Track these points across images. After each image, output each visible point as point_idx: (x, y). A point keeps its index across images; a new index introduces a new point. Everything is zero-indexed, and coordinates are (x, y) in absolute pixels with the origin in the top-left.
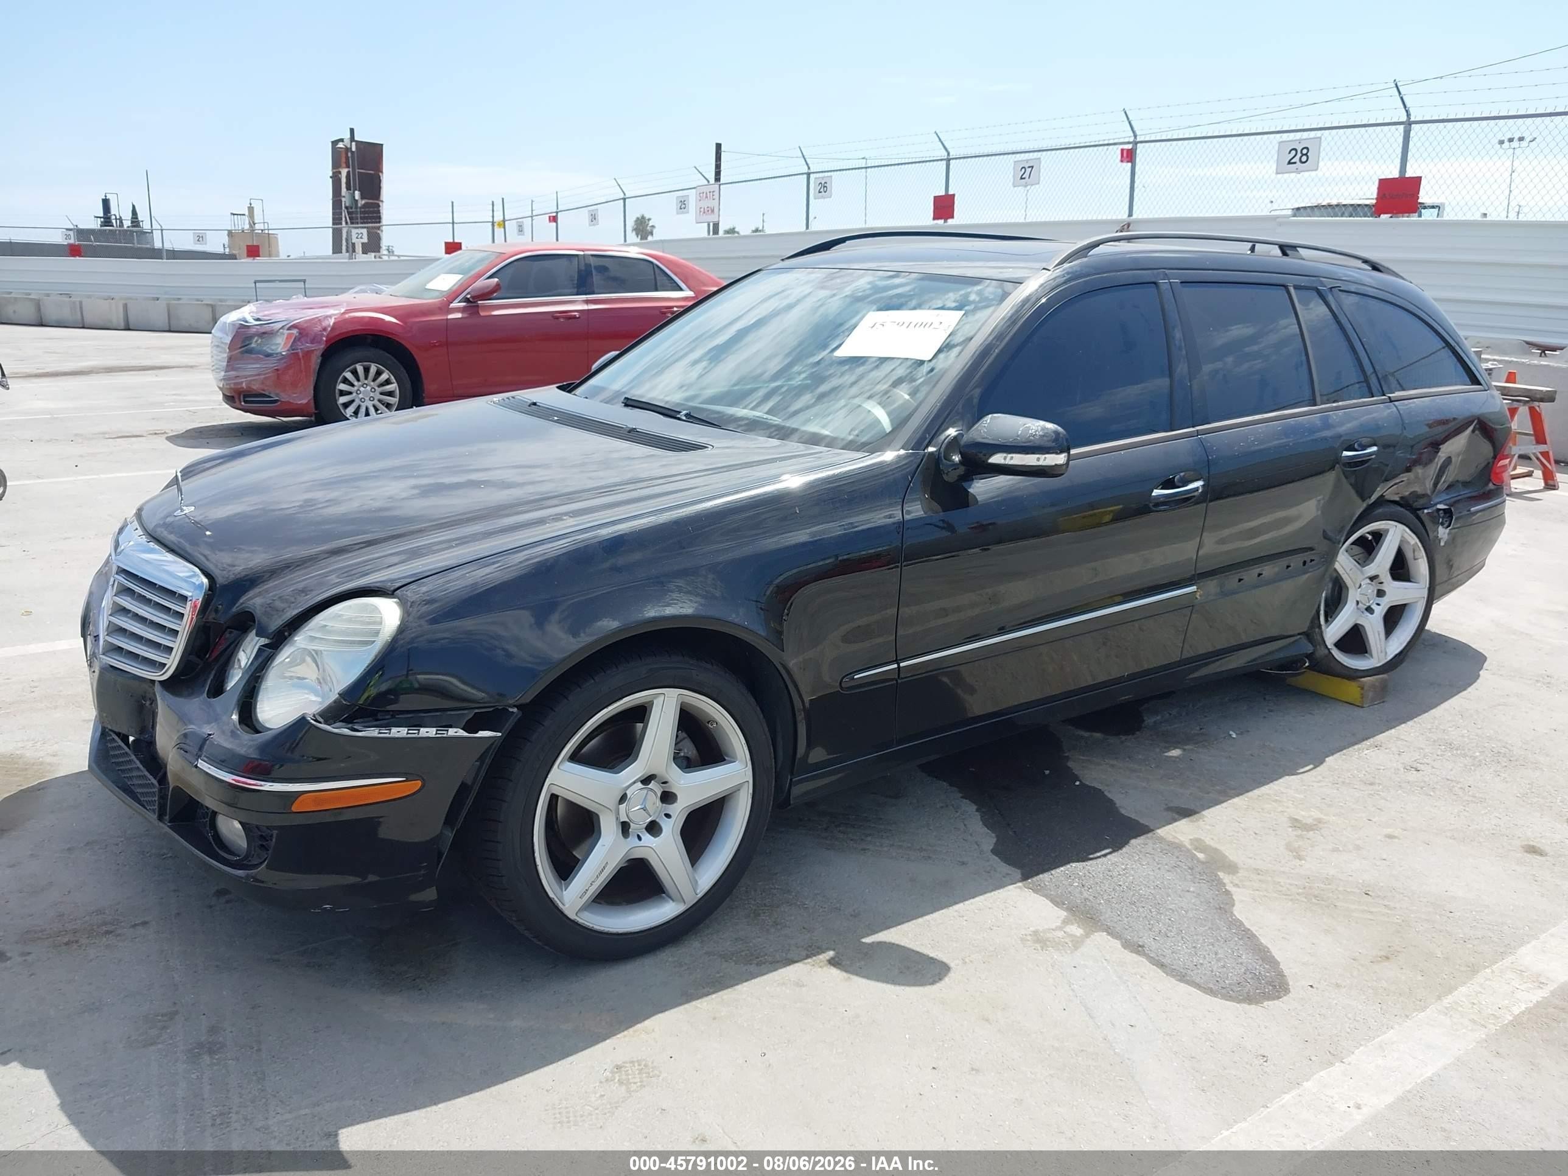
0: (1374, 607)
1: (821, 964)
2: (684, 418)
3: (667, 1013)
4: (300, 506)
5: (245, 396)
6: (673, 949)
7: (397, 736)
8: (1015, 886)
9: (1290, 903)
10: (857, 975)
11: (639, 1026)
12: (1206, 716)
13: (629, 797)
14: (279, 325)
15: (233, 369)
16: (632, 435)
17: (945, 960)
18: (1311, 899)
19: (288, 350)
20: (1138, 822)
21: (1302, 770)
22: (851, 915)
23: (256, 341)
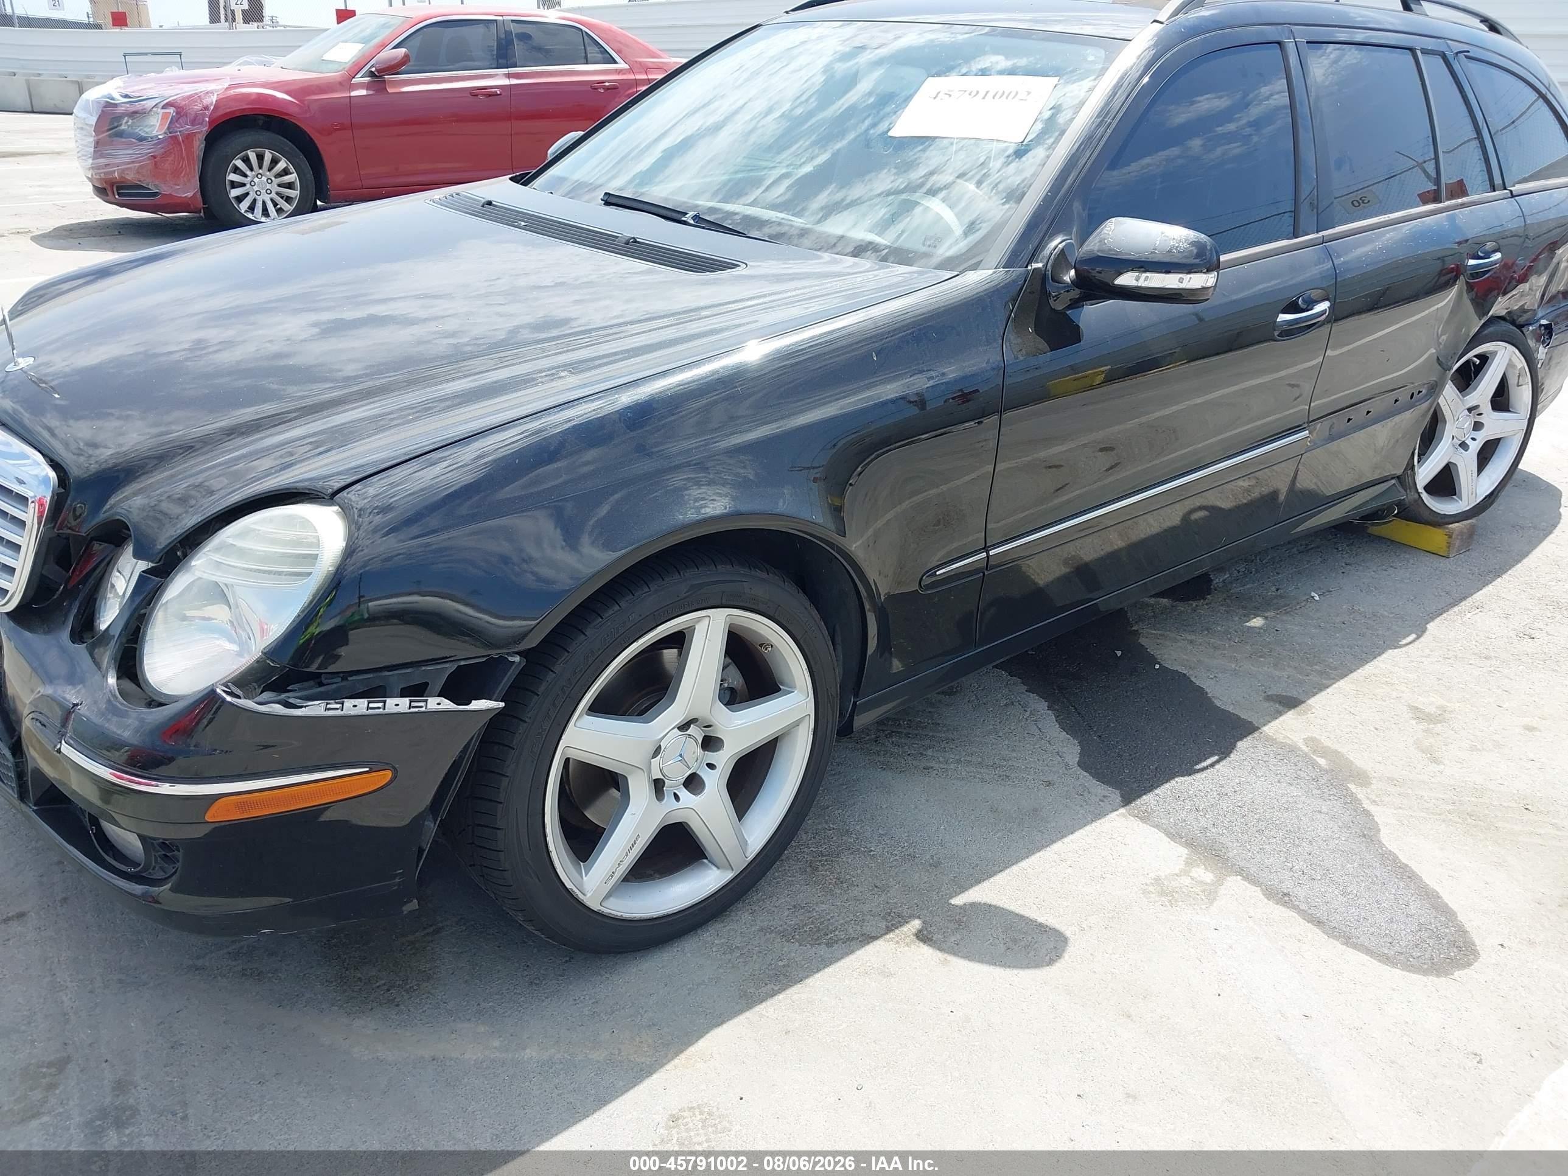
0: (1469, 442)
1: (908, 940)
2: (692, 222)
3: (725, 1026)
4: (190, 350)
5: (119, 188)
6: (719, 926)
7: (352, 713)
8: (1116, 813)
9: (1443, 825)
10: (955, 954)
11: (692, 1050)
12: (1278, 573)
13: (663, 748)
14: (153, 103)
15: (102, 156)
16: (633, 248)
17: (1057, 926)
18: (1466, 820)
19: (165, 133)
20: (1239, 718)
21: (1404, 642)
22: (931, 865)
23: (127, 122)
